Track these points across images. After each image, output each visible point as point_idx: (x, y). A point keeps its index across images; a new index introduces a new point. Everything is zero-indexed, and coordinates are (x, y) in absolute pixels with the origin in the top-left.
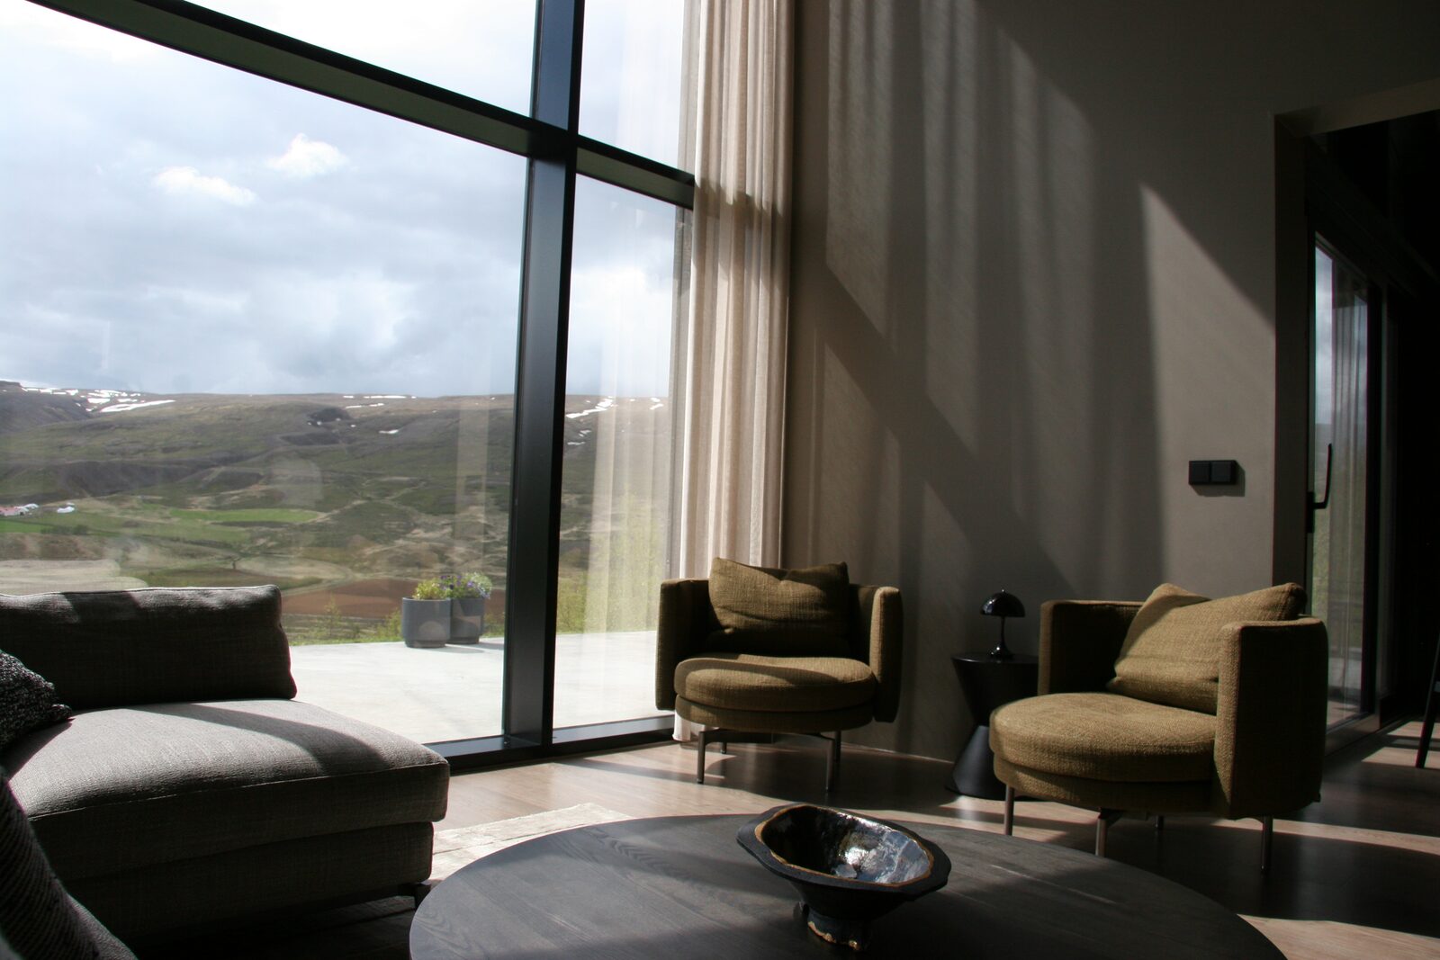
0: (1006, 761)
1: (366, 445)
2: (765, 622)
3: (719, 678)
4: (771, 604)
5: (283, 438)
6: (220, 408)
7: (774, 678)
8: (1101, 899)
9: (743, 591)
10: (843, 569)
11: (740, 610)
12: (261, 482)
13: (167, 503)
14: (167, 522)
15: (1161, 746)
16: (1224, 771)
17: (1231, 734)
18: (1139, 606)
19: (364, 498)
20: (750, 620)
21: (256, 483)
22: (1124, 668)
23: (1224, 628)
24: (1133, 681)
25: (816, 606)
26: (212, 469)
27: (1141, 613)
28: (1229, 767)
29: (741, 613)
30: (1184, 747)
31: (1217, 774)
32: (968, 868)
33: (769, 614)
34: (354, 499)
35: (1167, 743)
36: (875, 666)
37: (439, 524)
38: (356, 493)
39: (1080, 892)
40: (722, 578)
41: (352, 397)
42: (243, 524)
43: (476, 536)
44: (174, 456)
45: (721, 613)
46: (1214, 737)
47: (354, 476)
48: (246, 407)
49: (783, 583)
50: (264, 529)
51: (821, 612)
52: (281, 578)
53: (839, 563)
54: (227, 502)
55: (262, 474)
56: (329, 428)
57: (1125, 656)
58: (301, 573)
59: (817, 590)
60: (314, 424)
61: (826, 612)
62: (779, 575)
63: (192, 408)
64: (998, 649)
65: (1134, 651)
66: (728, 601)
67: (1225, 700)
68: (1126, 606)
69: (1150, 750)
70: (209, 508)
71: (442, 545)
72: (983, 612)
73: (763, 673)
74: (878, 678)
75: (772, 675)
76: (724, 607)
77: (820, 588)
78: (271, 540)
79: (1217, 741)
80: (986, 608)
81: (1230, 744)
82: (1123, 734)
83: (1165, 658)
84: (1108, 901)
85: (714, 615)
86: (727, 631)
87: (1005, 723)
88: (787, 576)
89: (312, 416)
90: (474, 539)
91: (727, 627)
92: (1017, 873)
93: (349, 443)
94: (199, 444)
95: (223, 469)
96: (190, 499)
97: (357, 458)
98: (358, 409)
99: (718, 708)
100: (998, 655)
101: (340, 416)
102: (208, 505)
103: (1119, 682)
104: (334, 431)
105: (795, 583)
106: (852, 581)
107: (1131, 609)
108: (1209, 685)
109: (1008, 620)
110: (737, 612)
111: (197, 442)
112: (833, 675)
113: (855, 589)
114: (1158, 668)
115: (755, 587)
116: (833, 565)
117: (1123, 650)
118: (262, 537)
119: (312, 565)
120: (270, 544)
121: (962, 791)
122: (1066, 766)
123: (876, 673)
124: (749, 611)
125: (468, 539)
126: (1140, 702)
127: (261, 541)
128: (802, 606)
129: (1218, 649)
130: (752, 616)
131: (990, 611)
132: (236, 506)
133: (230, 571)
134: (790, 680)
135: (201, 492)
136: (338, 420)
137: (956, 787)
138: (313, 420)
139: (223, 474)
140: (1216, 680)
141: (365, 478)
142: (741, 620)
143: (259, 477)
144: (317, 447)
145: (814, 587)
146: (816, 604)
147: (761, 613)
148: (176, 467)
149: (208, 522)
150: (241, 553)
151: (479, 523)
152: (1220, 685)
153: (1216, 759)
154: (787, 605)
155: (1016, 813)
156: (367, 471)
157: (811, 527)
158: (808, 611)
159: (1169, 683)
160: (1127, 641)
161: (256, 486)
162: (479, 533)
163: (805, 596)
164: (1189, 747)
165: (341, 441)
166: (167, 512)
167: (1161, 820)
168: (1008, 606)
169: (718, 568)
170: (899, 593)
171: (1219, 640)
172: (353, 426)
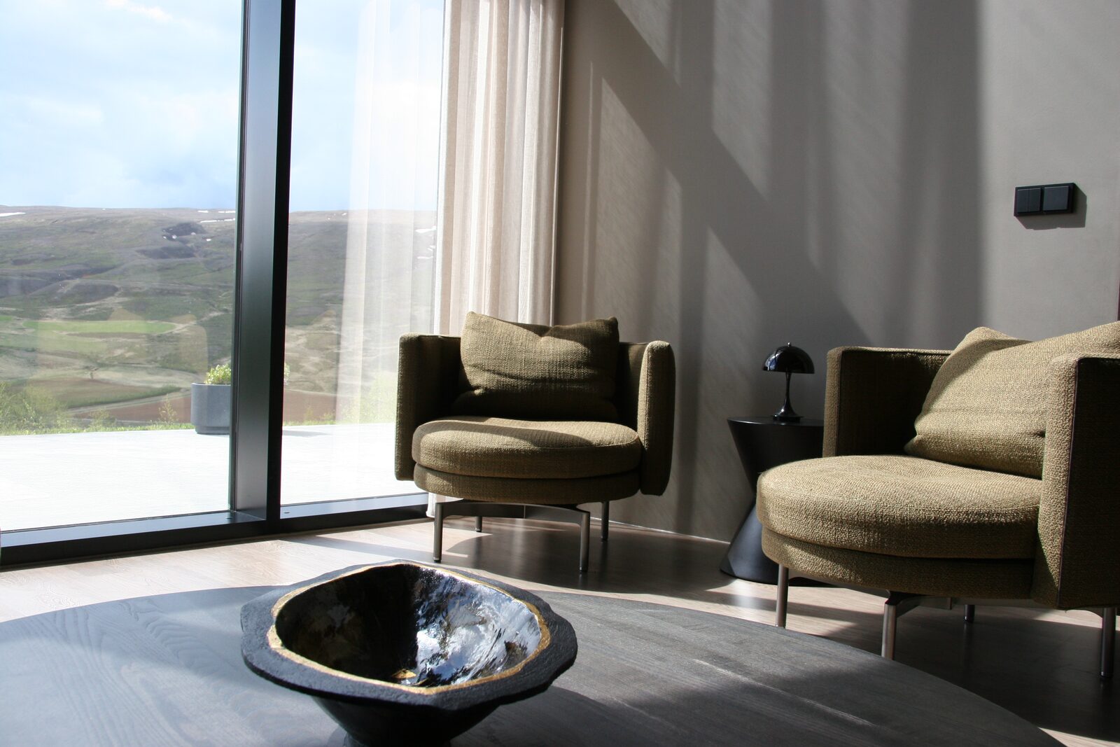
0: (773, 532)
1: (222, 258)
2: (519, 382)
3: (455, 440)
4: (527, 362)
5: (138, 251)
6: (73, 221)
7: (517, 440)
8: (850, 717)
9: (497, 348)
10: (613, 325)
11: (491, 368)
12: (116, 294)
13: (21, 315)
14: (21, 333)
15: (967, 513)
16: (1051, 545)
17: (1062, 498)
18: (948, 355)
19: (220, 310)
20: (503, 379)
21: (112, 295)
22: (926, 426)
23: (1054, 360)
24: (937, 439)
25: (579, 365)
26: (66, 281)
27: (949, 360)
28: (1058, 541)
29: (494, 372)
30: (998, 515)
31: (1042, 550)
32: (657, 663)
33: (524, 373)
34: (211, 311)
35: (976, 509)
36: (641, 433)
37: (295, 335)
38: (213, 306)
39: (819, 705)
40: (475, 333)
41: (206, 212)
42: (100, 335)
43: (329, 347)
44: (26, 268)
45: (471, 372)
46: (1039, 503)
47: (210, 288)
48: (99, 220)
49: (544, 339)
50: (121, 340)
51: (584, 371)
52: (140, 387)
53: (609, 318)
54: (82, 314)
55: (117, 286)
56: (185, 242)
57: (928, 411)
58: (159, 382)
59: (580, 347)
60: (170, 238)
61: (590, 371)
62: (540, 331)
63: (43, 220)
64: (783, 410)
65: (939, 404)
66: (477, 359)
67: (1054, 457)
68: (932, 354)
69: (953, 517)
70: (65, 319)
71: (296, 355)
72: (765, 368)
73: (504, 435)
74: (645, 444)
75: (516, 437)
76: (475, 366)
77: (585, 346)
78: (128, 351)
79: (1042, 508)
80: (768, 364)
81: (1061, 511)
82: (918, 496)
83: (976, 411)
84: (861, 722)
85: (464, 375)
86: (477, 392)
87: (772, 485)
88: (549, 332)
89: (167, 230)
90: (328, 349)
91: (477, 387)
92: (730, 673)
93: (205, 256)
94: (53, 256)
95: (78, 281)
96: (44, 310)
97: (214, 271)
98: (212, 224)
99: (454, 474)
100: (782, 418)
101: (196, 231)
102: (64, 316)
103: (920, 441)
104: (189, 245)
105: (557, 340)
106: (622, 339)
107: (937, 357)
108: (1032, 441)
109: (794, 375)
110: (488, 370)
111: (50, 254)
112: (587, 439)
113: (626, 347)
114: (968, 422)
115: (511, 344)
116: (601, 320)
117: (925, 405)
118: (119, 347)
119: (170, 375)
120: (128, 355)
121: (737, 574)
122: (845, 537)
123: (642, 439)
124: (502, 370)
125: (321, 349)
126: (945, 465)
127: (119, 352)
128: (562, 364)
129: (1045, 398)
130: (506, 375)
131: (772, 367)
132: (92, 318)
133: (89, 381)
134: (535, 444)
135: (56, 304)
136: (193, 234)
137: (731, 570)
138: (168, 234)
139: (77, 286)
140: (1042, 434)
141: (221, 291)
142: (493, 380)
143: (116, 290)
144: (174, 261)
145: (578, 344)
146: (579, 362)
147: (515, 372)
148: (28, 278)
149: (64, 333)
150: (99, 364)
151: (332, 334)
152: (1046, 440)
153: (1040, 532)
154: (545, 362)
155: (790, 599)
156: (224, 284)
157: (585, 285)
158: (569, 370)
159: (981, 440)
160: (930, 394)
161: (112, 298)
162: (331, 344)
163: (566, 354)
164: (1005, 515)
165: (196, 254)
166: (21, 323)
167: (972, 609)
168: (794, 361)
169: (472, 323)
170: (669, 346)
171: (1047, 385)
172: (208, 240)
